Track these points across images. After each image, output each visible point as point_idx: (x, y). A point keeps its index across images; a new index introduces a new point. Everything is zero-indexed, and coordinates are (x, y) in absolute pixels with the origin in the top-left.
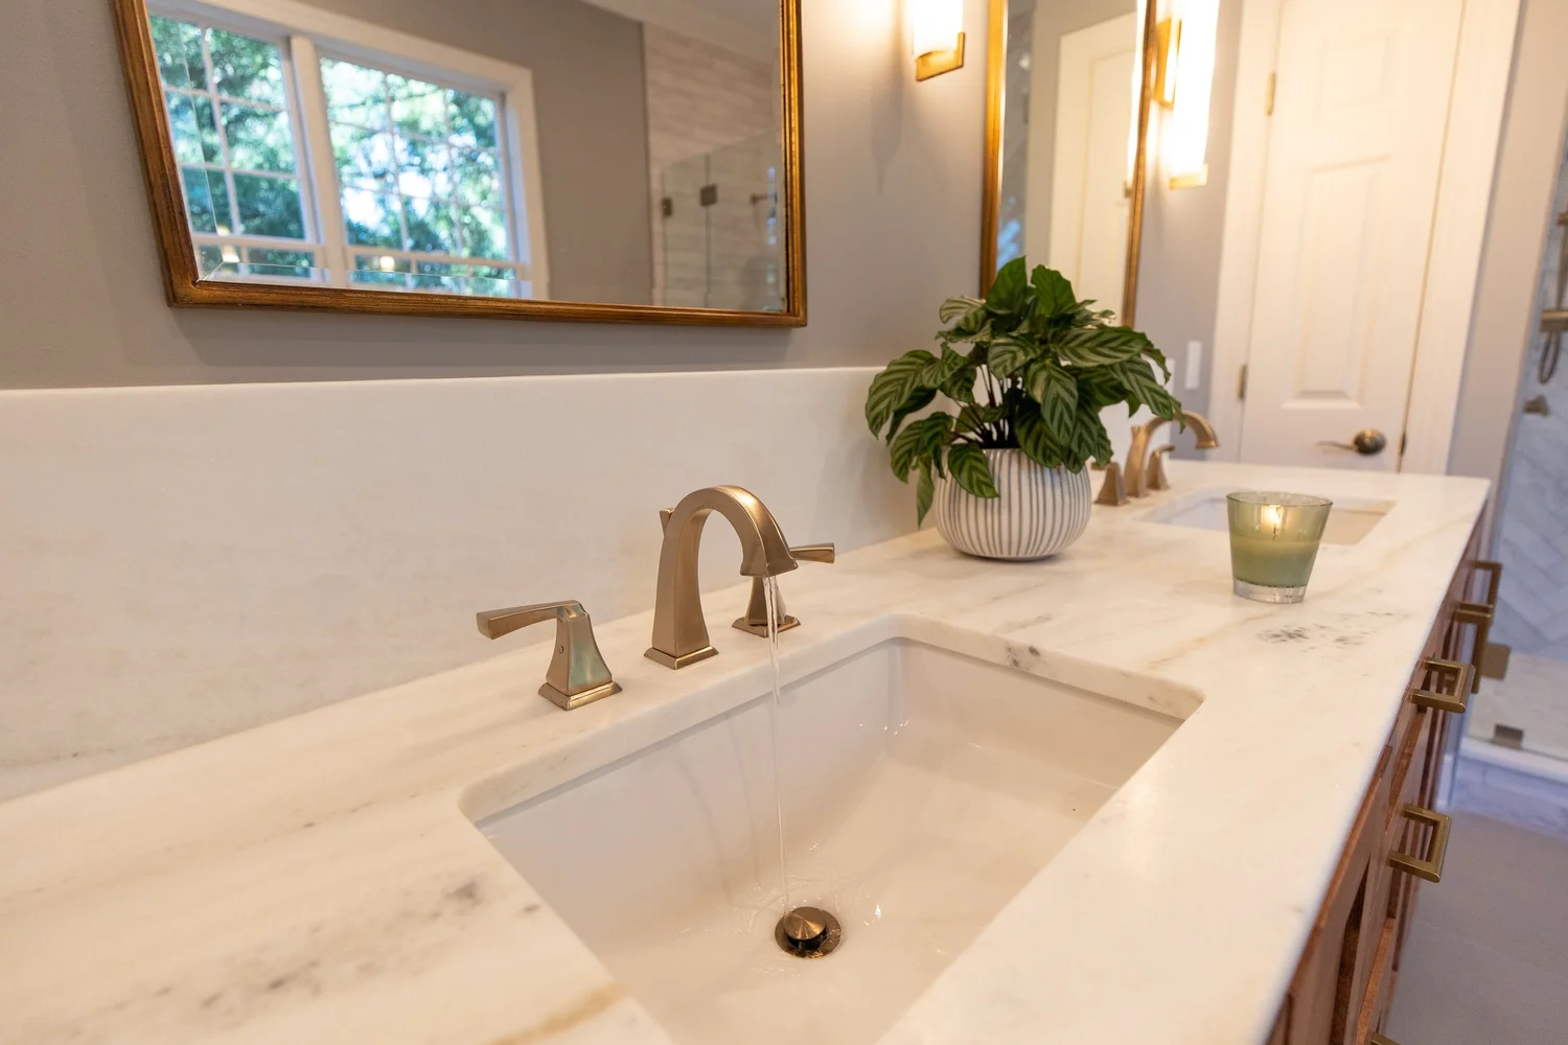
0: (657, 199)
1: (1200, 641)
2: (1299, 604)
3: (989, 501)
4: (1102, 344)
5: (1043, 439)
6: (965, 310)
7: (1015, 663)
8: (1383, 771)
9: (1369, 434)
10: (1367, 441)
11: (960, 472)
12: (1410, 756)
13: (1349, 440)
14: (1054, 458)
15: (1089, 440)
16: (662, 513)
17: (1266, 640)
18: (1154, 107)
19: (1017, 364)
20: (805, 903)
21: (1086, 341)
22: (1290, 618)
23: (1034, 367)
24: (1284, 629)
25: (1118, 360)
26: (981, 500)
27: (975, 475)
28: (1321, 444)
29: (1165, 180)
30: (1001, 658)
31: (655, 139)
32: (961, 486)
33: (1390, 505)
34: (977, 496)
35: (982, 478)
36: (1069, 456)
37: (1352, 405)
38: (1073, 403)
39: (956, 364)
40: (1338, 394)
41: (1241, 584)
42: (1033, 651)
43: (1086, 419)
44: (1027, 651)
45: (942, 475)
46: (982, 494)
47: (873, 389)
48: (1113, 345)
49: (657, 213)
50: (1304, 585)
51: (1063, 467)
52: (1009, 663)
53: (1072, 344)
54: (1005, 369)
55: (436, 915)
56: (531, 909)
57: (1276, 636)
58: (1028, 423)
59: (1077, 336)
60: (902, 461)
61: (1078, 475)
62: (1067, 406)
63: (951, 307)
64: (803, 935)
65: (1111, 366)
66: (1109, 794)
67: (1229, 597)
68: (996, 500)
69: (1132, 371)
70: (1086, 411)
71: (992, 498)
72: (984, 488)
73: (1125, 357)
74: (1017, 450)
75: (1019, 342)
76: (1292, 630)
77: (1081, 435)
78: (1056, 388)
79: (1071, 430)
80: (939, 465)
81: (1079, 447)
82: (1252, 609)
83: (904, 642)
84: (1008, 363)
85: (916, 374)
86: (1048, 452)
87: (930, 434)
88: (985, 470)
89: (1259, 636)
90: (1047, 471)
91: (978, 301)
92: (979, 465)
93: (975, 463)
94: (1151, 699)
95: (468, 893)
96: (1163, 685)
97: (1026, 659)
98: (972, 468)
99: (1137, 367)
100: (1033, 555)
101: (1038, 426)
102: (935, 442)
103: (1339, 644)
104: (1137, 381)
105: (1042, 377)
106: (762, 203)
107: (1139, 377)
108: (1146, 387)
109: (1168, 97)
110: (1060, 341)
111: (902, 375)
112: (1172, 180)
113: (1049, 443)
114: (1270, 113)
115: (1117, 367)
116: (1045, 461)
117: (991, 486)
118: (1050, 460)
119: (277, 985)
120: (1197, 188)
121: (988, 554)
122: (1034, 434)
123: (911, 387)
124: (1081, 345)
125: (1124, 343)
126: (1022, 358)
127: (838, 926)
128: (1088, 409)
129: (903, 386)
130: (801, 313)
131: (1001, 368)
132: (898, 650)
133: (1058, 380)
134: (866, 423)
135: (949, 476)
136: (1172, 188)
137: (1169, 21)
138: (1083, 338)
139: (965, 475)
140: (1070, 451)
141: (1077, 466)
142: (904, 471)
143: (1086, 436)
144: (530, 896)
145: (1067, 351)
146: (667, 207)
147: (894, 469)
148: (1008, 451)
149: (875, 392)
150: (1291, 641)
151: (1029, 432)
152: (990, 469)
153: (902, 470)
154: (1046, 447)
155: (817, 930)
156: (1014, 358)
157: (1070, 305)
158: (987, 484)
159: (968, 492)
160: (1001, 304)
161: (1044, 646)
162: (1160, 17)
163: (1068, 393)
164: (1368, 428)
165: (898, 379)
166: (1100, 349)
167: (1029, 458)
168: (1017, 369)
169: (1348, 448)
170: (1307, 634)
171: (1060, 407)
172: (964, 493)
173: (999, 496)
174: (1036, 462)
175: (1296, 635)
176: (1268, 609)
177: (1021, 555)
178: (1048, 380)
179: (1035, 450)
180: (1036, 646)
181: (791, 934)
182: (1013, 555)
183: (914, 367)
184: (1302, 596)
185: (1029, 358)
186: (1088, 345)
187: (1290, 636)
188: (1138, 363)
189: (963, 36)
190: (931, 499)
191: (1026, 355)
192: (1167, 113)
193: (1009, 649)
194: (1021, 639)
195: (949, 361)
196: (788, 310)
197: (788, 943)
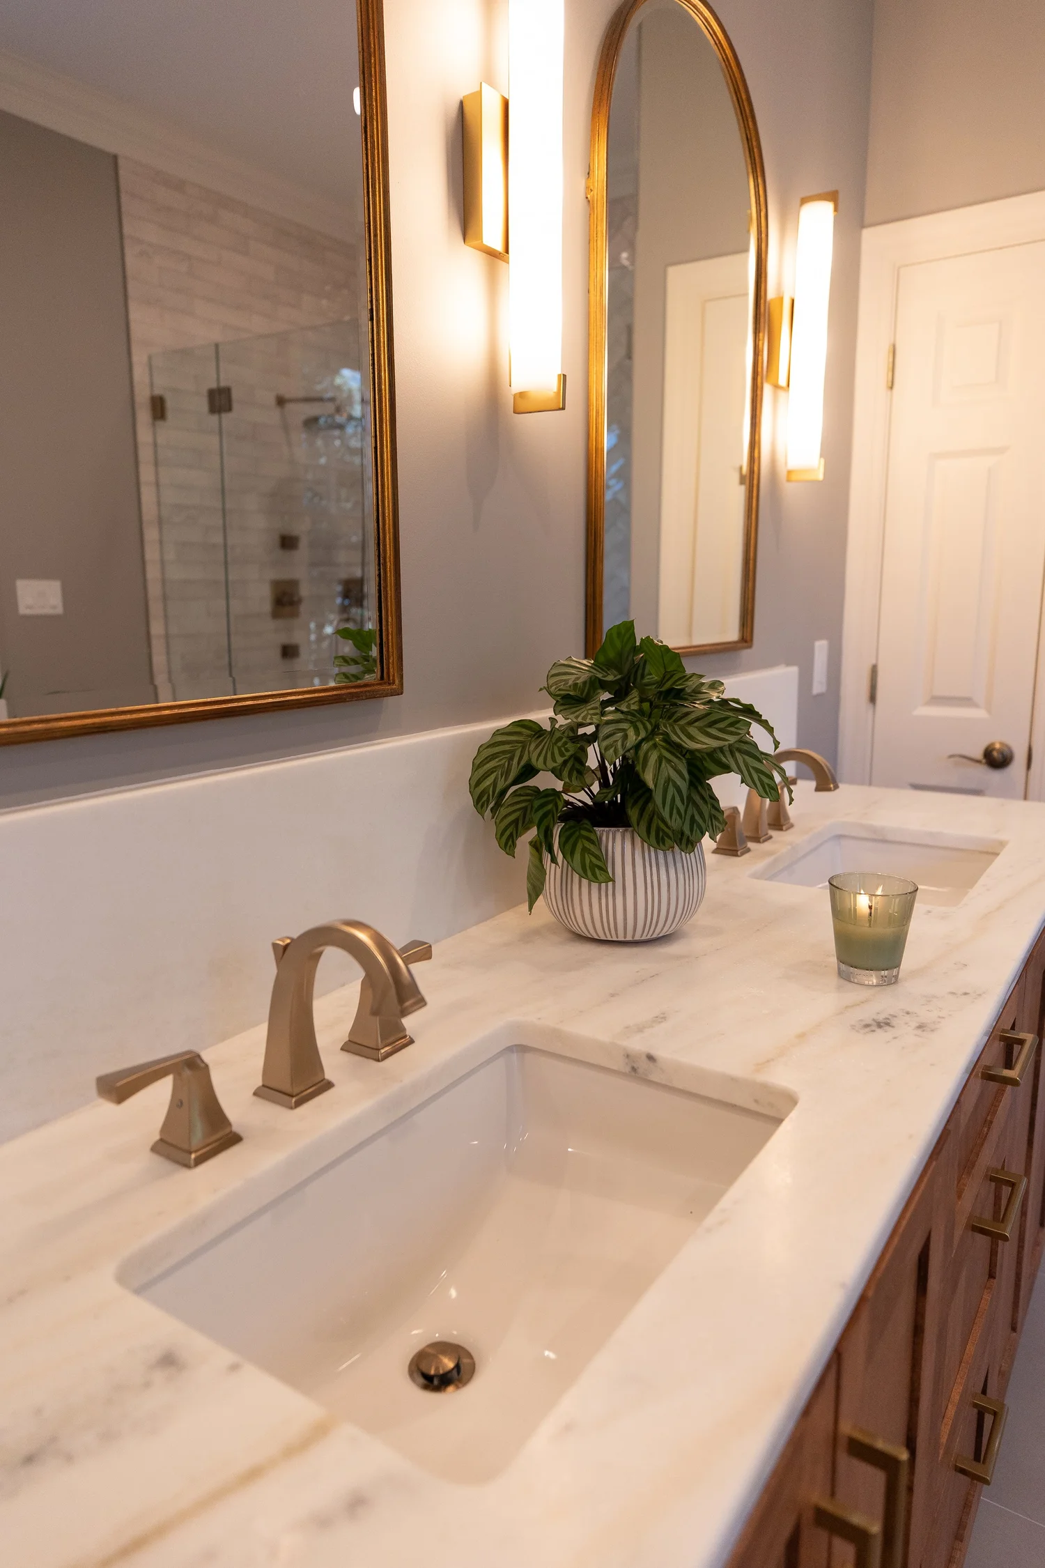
0: (143, 395)
1: (802, 1036)
2: (893, 987)
3: (603, 885)
4: (711, 725)
5: (656, 821)
6: (573, 677)
7: (634, 1069)
8: (938, 1154)
9: (997, 746)
10: (995, 754)
11: (572, 853)
12: (991, 1122)
13: (978, 753)
14: (668, 842)
15: (700, 821)
16: (275, 946)
17: (858, 1031)
18: (767, 390)
19: (629, 744)
20: (437, 1337)
21: (697, 719)
22: (883, 1003)
23: (645, 746)
24: (875, 1017)
25: (727, 743)
26: (595, 886)
27: (588, 858)
28: (951, 756)
29: (782, 474)
30: (620, 1064)
31: (137, 314)
32: (573, 869)
33: (1002, 844)
34: (590, 881)
35: (594, 860)
36: (681, 840)
37: (979, 713)
38: (684, 786)
39: (567, 750)
40: (967, 701)
41: (843, 967)
42: (651, 1058)
43: (697, 798)
44: (644, 1058)
45: (554, 860)
46: (595, 878)
47: (478, 762)
48: (721, 725)
49: (144, 416)
50: (898, 966)
51: (676, 848)
52: (628, 1069)
53: (682, 722)
54: (616, 752)
55: (147, 1385)
56: (234, 1368)
57: (867, 1026)
58: (641, 803)
59: (687, 714)
60: (508, 833)
61: (692, 854)
62: (679, 791)
63: (558, 671)
64: (437, 1369)
65: (721, 749)
66: (720, 1194)
67: (834, 980)
68: (610, 884)
69: (740, 751)
70: (696, 788)
71: (607, 882)
72: (597, 871)
73: (732, 739)
74: (630, 829)
75: (629, 717)
76: (881, 1018)
77: (693, 817)
78: (667, 771)
79: (683, 812)
80: (550, 850)
81: (691, 830)
82: (853, 994)
83: (522, 1049)
84: (619, 743)
85: (524, 748)
86: (661, 834)
87: (540, 813)
88: (597, 853)
89: (853, 1027)
90: (661, 854)
91: (585, 662)
92: (592, 847)
93: (587, 844)
94: (756, 1101)
95: (169, 1361)
96: (766, 1088)
97: (643, 1065)
98: (585, 850)
99: (745, 747)
100: (649, 937)
101: (650, 807)
102: (545, 823)
103: (919, 1032)
104: (744, 761)
105: (653, 757)
106: (290, 407)
107: (746, 757)
108: (754, 768)
109: (782, 381)
110: (670, 718)
111: (507, 747)
112: (789, 472)
113: (662, 826)
114: (891, 388)
115: (726, 749)
116: (658, 843)
117: (605, 870)
118: (664, 844)
119: (30, 1459)
120: (815, 482)
121: (603, 938)
122: (646, 817)
123: (519, 764)
124: (691, 723)
125: (732, 725)
126: (632, 739)
127: (470, 1356)
128: (700, 788)
129: (511, 759)
130: (397, 682)
131: (612, 750)
132: (514, 1057)
133: (669, 761)
134: (469, 800)
135: (560, 857)
136: (788, 480)
137: (781, 299)
138: (693, 716)
139: (577, 856)
140: (682, 834)
141: (690, 846)
142: (510, 842)
143: (697, 817)
144: (226, 1357)
145: (676, 727)
146: (158, 408)
147: (499, 840)
148: (621, 830)
149: (479, 766)
150: (879, 1031)
151: (642, 810)
152: (604, 853)
153: (508, 842)
154: (658, 830)
155: (449, 1364)
156: (625, 737)
157: (680, 675)
158: (600, 868)
159: (581, 876)
160: (609, 665)
161: (661, 1053)
162: (771, 293)
163: (677, 773)
164: (998, 738)
165: (504, 752)
166: (709, 730)
167: (643, 841)
168: (629, 750)
169: (978, 761)
170: (894, 1022)
171: (671, 790)
172: (576, 877)
173: (613, 881)
174: (649, 845)
175: (883, 1024)
176: (866, 993)
177: (637, 938)
178: (660, 759)
179: (648, 832)
180: (654, 1053)
181: (425, 1370)
182: (629, 938)
183: (521, 738)
184: (896, 977)
185: (640, 738)
186: (696, 724)
187: (879, 1025)
188: (746, 743)
189: (564, 378)
190: (543, 883)
191: (637, 732)
192: (782, 394)
193: (628, 1056)
194: (637, 1044)
195: (560, 744)
196: (382, 677)
197: (421, 1380)
